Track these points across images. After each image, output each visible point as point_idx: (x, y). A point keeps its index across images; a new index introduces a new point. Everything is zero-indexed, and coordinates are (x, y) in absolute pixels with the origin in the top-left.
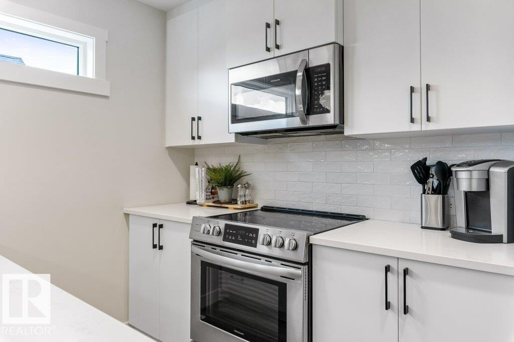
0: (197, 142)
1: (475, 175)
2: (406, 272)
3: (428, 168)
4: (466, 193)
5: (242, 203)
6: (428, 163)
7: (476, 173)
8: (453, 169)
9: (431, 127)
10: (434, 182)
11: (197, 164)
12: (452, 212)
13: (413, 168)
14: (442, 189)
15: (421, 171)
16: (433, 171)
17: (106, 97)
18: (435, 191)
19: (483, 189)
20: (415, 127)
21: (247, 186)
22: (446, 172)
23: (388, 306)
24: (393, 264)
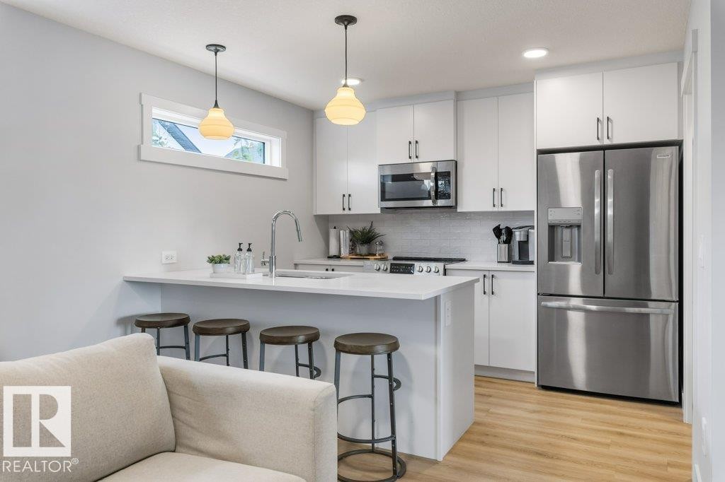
0: (347, 212)
1: (522, 233)
2: (493, 276)
3: (501, 230)
4: (519, 242)
5: (380, 255)
6: (501, 227)
7: (523, 232)
8: (513, 230)
9: (503, 209)
10: (504, 237)
11: (335, 228)
12: (513, 254)
13: (494, 230)
14: (508, 241)
15: (497, 232)
16: (503, 231)
17: (285, 180)
18: (505, 242)
19: (526, 240)
20: (496, 209)
21: (382, 244)
22: (510, 232)
23: (485, 293)
24: (487, 273)
